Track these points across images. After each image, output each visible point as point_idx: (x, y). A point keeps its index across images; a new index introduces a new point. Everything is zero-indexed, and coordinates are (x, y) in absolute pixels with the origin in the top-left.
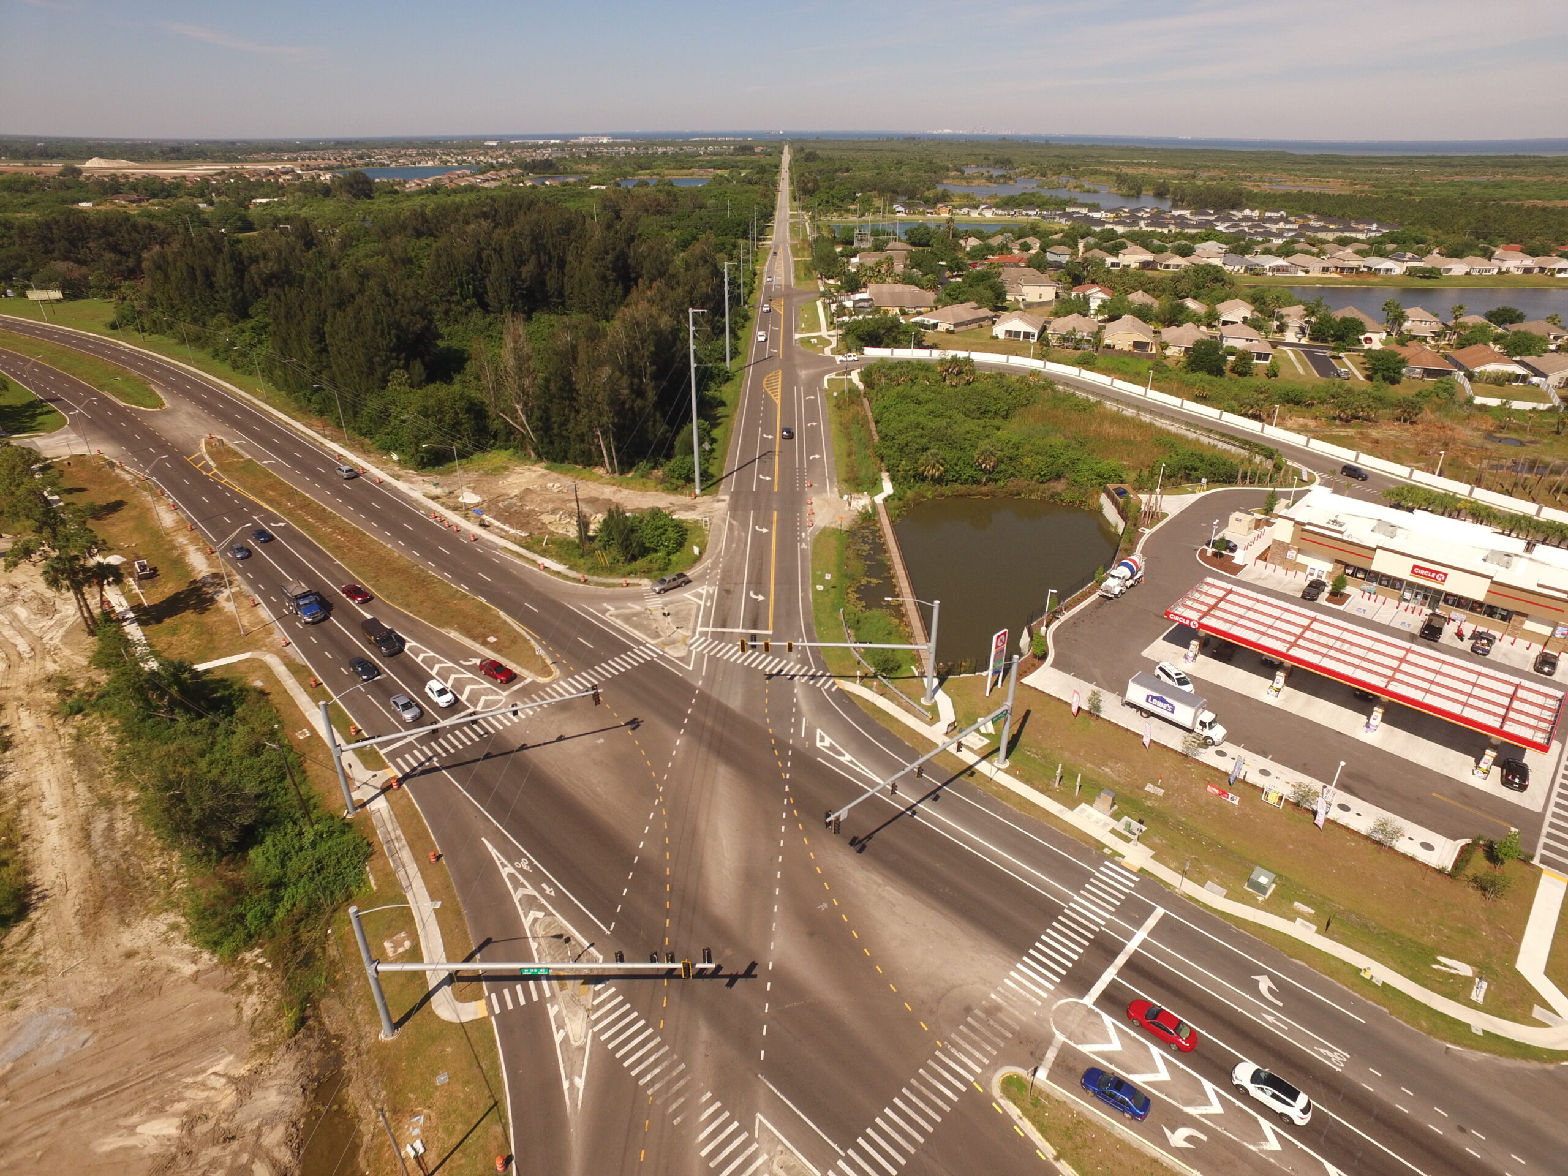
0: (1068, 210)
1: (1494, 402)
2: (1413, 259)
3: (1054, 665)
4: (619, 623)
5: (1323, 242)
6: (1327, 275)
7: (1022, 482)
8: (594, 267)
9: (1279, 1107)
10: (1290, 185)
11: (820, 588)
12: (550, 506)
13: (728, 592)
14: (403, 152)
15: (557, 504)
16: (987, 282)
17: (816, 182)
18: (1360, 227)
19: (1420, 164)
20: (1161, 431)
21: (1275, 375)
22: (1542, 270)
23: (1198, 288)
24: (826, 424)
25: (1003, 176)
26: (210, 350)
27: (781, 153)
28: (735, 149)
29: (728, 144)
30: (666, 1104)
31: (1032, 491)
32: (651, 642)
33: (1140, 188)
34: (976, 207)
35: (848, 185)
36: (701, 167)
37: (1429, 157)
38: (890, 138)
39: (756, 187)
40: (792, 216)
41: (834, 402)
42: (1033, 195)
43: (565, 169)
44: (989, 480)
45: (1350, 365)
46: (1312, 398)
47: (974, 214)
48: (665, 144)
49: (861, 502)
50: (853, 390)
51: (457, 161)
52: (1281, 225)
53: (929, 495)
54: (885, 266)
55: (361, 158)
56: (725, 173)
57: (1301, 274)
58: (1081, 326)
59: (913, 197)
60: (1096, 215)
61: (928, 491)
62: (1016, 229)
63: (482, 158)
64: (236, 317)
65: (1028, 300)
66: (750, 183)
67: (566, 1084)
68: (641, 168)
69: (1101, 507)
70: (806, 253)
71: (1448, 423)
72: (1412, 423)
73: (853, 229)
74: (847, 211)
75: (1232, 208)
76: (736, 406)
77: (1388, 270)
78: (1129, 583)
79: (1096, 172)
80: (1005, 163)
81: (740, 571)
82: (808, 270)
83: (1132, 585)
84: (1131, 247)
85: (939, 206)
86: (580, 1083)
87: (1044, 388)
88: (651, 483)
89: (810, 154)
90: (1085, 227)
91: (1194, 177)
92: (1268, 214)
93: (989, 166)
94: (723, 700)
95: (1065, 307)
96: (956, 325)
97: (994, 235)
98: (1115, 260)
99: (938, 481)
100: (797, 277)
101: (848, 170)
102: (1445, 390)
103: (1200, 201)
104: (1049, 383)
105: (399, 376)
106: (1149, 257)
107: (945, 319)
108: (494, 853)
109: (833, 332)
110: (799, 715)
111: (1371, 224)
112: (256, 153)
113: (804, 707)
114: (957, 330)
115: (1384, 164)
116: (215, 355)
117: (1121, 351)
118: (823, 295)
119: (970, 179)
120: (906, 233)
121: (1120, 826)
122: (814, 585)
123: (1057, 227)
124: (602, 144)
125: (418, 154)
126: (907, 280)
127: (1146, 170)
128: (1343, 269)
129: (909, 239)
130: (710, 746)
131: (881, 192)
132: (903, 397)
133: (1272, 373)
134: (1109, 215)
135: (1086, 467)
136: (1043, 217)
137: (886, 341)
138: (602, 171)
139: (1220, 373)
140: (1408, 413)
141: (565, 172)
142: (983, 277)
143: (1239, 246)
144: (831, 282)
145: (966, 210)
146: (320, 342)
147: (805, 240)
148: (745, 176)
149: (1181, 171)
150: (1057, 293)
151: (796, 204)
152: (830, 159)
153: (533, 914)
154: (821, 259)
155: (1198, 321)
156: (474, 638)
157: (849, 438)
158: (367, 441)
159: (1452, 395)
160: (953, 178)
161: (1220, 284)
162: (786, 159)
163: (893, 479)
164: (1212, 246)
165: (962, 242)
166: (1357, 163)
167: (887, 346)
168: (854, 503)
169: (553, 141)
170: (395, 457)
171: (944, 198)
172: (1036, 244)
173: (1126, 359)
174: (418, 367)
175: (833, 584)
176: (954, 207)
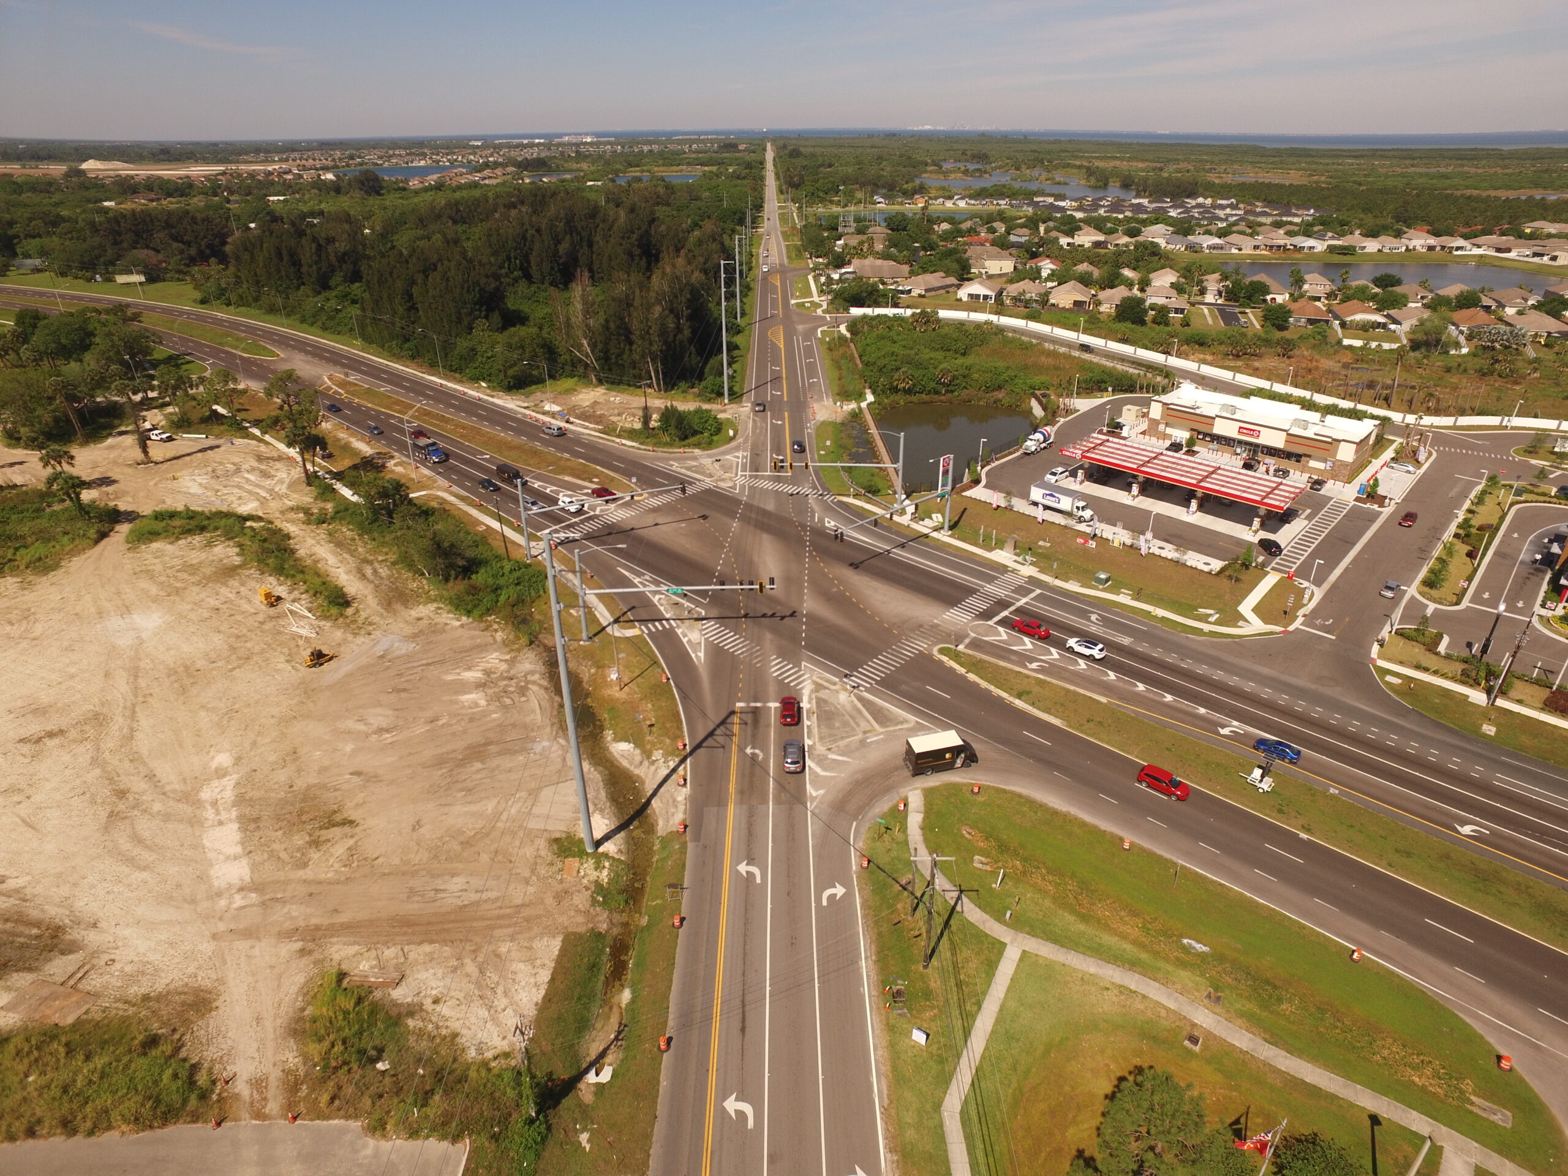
0: (1035, 199)
1: (1358, 343)
2: (1332, 238)
3: (985, 487)
4: (683, 471)
5: (1261, 224)
6: (1258, 252)
7: (972, 392)
8: (621, 244)
9: (1087, 652)
10: (1251, 176)
11: (822, 452)
12: (616, 411)
13: (757, 455)
14: (391, 152)
15: (621, 410)
16: (954, 257)
17: (801, 177)
18: (1299, 213)
19: (1383, 156)
20: (1085, 361)
21: (1188, 325)
22: (1443, 247)
23: (1138, 261)
24: (821, 360)
25: (979, 170)
26: (298, 316)
27: (765, 150)
28: (719, 146)
29: (712, 142)
30: (751, 660)
31: (980, 399)
32: (708, 480)
33: (1107, 179)
34: (950, 198)
35: (832, 179)
36: (689, 164)
37: (1394, 150)
38: (871, 135)
39: (745, 182)
40: (780, 208)
41: (827, 346)
42: (1004, 186)
43: (557, 167)
44: (947, 392)
45: (1252, 319)
46: (1213, 340)
47: (949, 204)
48: (650, 143)
49: (852, 406)
50: (842, 338)
51: (449, 160)
52: (1228, 211)
53: (902, 402)
54: (866, 245)
55: (352, 158)
56: (714, 169)
57: (1234, 251)
58: (1030, 289)
59: (891, 190)
60: (1062, 204)
61: (901, 400)
62: (985, 216)
63: (472, 157)
64: (319, 289)
65: (990, 272)
66: (738, 178)
67: (693, 656)
68: (630, 165)
69: (1031, 408)
70: (795, 238)
71: (1317, 357)
72: (1289, 357)
73: (837, 217)
74: (831, 202)
75: (1188, 197)
76: (749, 349)
77: (1311, 248)
78: (1043, 446)
79: (1068, 166)
80: (982, 157)
81: (765, 444)
82: (797, 253)
83: (1045, 448)
84: (1087, 229)
85: (917, 196)
86: (702, 655)
87: (996, 334)
88: (690, 397)
89: (794, 150)
90: (1046, 213)
91: (1161, 169)
92: (1220, 202)
93: (966, 161)
94: (762, 506)
95: (1018, 276)
96: (926, 291)
97: (965, 221)
98: (1070, 240)
99: (908, 392)
100: (789, 257)
101: (830, 166)
102: (1320, 333)
103: (1157, 191)
104: (1001, 330)
105: (481, 324)
106: (1101, 238)
107: (917, 286)
108: (627, 573)
109: (823, 298)
110: (813, 512)
111: (1309, 210)
112: (246, 154)
113: (816, 508)
114: (928, 294)
115: (1348, 157)
116: (303, 320)
117: (1064, 308)
118: (814, 270)
119: (946, 173)
120: (885, 220)
121: (1020, 559)
122: (818, 451)
123: (1022, 214)
124: (586, 143)
125: (407, 154)
126: (885, 256)
127: (1118, 163)
128: (1271, 247)
129: (888, 225)
130: (756, 526)
131: (863, 185)
132: (881, 338)
133: (1186, 324)
134: (1074, 204)
135: (1021, 381)
136: (1012, 206)
137: (868, 303)
138: (592, 168)
139: (1143, 323)
140: (1286, 349)
141: (558, 170)
142: (950, 253)
143: (1183, 228)
144: (821, 260)
145: (941, 200)
146: (409, 301)
147: (794, 228)
148: (734, 172)
149: (1151, 165)
150: (1015, 267)
151: (782, 197)
152: (813, 155)
153: (657, 597)
154: (810, 241)
155: (1130, 285)
156: (584, 480)
157: (839, 368)
158: (457, 375)
159: (1325, 337)
160: (931, 172)
161: (1156, 258)
162: (770, 155)
163: (874, 393)
164: (1160, 228)
165: (936, 227)
166: (1323, 156)
167: (869, 306)
168: (845, 407)
169: (537, 141)
170: (484, 384)
171: (921, 190)
172: (1001, 228)
173: (1067, 315)
174: (496, 317)
175: (832, 449)
176: (930, 198)
